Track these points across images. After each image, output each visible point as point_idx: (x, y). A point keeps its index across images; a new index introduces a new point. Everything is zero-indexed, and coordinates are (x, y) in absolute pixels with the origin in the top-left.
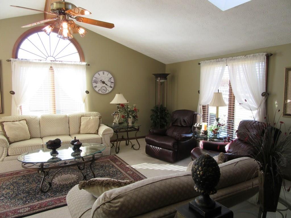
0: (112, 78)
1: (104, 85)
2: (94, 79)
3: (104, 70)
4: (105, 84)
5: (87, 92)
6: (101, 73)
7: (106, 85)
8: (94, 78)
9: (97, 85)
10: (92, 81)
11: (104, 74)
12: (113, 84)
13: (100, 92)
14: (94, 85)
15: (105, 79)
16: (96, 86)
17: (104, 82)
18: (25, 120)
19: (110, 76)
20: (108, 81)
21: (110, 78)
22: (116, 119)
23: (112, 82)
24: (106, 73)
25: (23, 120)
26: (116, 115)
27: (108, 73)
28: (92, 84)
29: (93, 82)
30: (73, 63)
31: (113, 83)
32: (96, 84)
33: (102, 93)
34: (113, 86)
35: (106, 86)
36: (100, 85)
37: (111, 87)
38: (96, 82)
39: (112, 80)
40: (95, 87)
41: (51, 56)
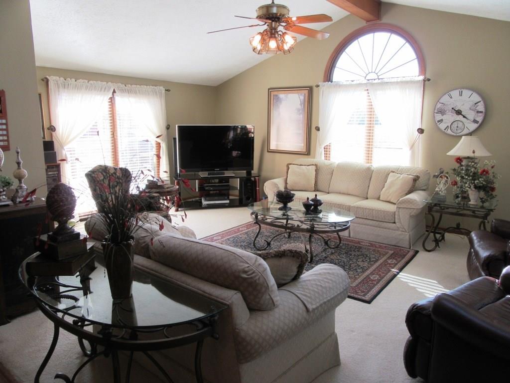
0: (480, 101)
1: (460, 117)
2: (439, 105)
3: (461, 88)
4: (462, 115)
5: (421, 131)
6: (456, 94)
7: (464, 117)
8: (438, 103)
9: (444, 117)
10: (435, 109)
11: (461, 95)
12: (480, 114)
13: (449, 132)
14: (439, 117)
15: (463, 105)
16: (442, 120)
17: (459, 112)
18: (316, 165)
19: (476, 98)
20: (470, 109)
21: (476, 104)
22: (441, 186)
23: (480, 110)
24: (466, 93)
25: (313, 165)
26: (441, 177)
27: (470, 92)
28: (434, 117)
29: (436, 111)
30: (399, 80)
31: (481, 112)
32: (443, 115)
33: (453, 134)
34: (480, 119)
35: (464, 120)
36: (450, 118)
37: (475, 121)
38: (442, 112)
39: (481, 107)
40: (439, 121)
41: (372, 72)
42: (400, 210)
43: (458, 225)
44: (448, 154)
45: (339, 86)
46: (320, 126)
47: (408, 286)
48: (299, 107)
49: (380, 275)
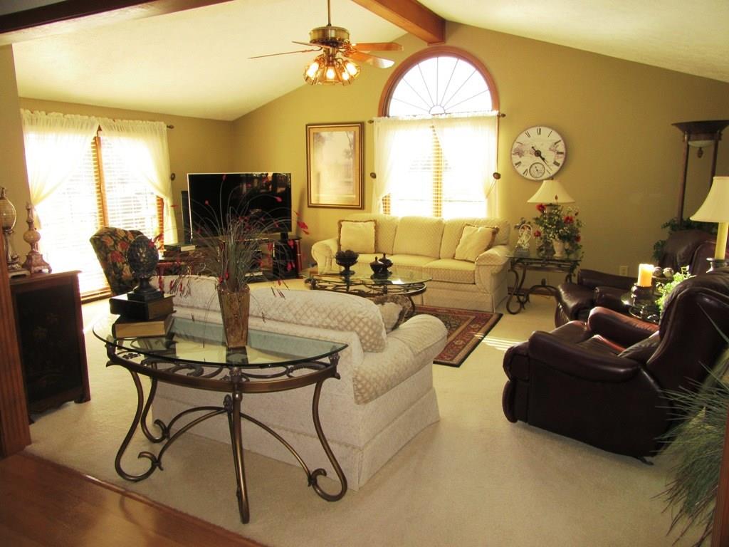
0: (560, 141)
1: (539, 160)
2: (516, 145)
3: (540, 124)
4: (541, 157)
5: (497, 176)
6: (533, 131)
7: (543, 159)
8: (515, 144)
9: (522, 159)
10: (511, 150)
11: (539, 133)
12: (560, 155)
13: (528, 176)
14: (516, 159)
15: (542, 145)
16: (520, 162)
17: (538, 154)
18: (375, 221)
19: (556, 137)
20: (550, 149)
21: (556, 143)
22: (524, 238)
23: (560, 151)
24: (545, 131)
25: (371, 221)
26: (523, 228)
27: (549, 130)
28: (511, 158)
29: (513, 152)
30: (470, 115)
31: (562, 153)
32: (520, 157)
33: (533, 179)
34: (560, 161)
35: (544, 162)
36: (529, 159)
37: (556, 164)
38: (519, 153)
39: (561, 148)
40: (516, 164)
41: (437, 105)
42: (481, 267)
43: (543, 282)
44: (529, 201)
45: (398, 122)
46: (376, 172)
47: (496, 350)
48: (348, 148)
49: (464, 340)
